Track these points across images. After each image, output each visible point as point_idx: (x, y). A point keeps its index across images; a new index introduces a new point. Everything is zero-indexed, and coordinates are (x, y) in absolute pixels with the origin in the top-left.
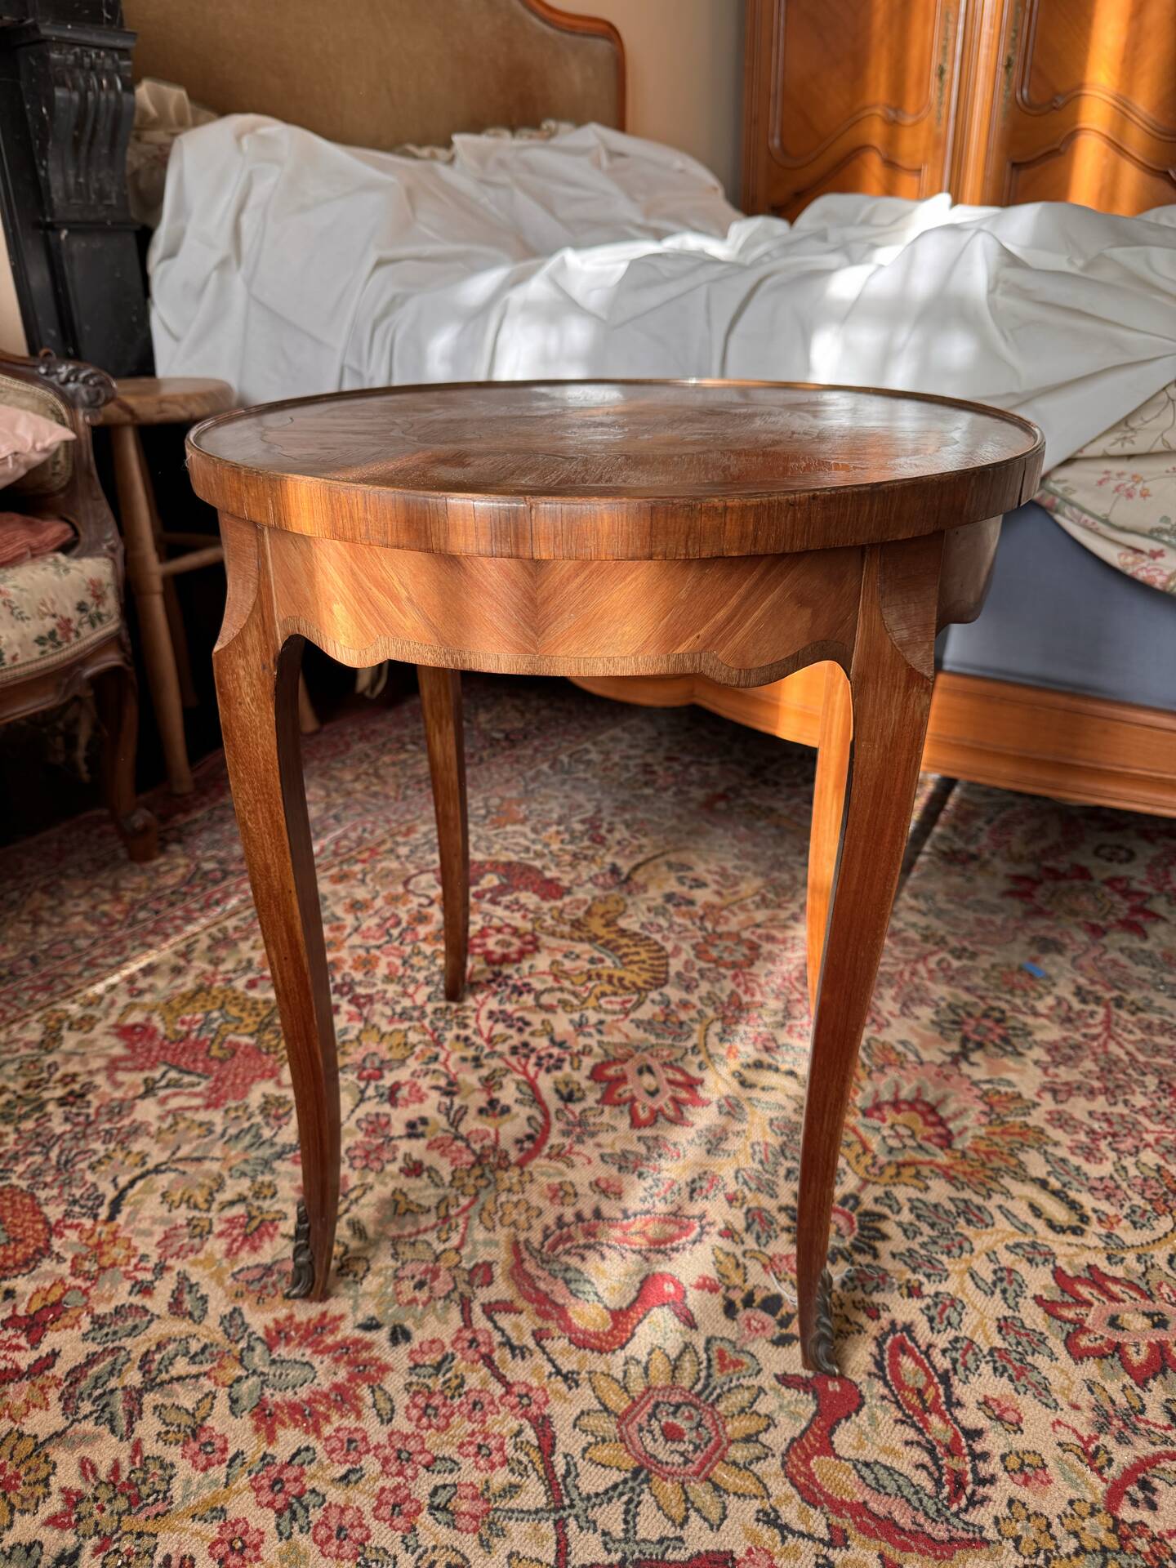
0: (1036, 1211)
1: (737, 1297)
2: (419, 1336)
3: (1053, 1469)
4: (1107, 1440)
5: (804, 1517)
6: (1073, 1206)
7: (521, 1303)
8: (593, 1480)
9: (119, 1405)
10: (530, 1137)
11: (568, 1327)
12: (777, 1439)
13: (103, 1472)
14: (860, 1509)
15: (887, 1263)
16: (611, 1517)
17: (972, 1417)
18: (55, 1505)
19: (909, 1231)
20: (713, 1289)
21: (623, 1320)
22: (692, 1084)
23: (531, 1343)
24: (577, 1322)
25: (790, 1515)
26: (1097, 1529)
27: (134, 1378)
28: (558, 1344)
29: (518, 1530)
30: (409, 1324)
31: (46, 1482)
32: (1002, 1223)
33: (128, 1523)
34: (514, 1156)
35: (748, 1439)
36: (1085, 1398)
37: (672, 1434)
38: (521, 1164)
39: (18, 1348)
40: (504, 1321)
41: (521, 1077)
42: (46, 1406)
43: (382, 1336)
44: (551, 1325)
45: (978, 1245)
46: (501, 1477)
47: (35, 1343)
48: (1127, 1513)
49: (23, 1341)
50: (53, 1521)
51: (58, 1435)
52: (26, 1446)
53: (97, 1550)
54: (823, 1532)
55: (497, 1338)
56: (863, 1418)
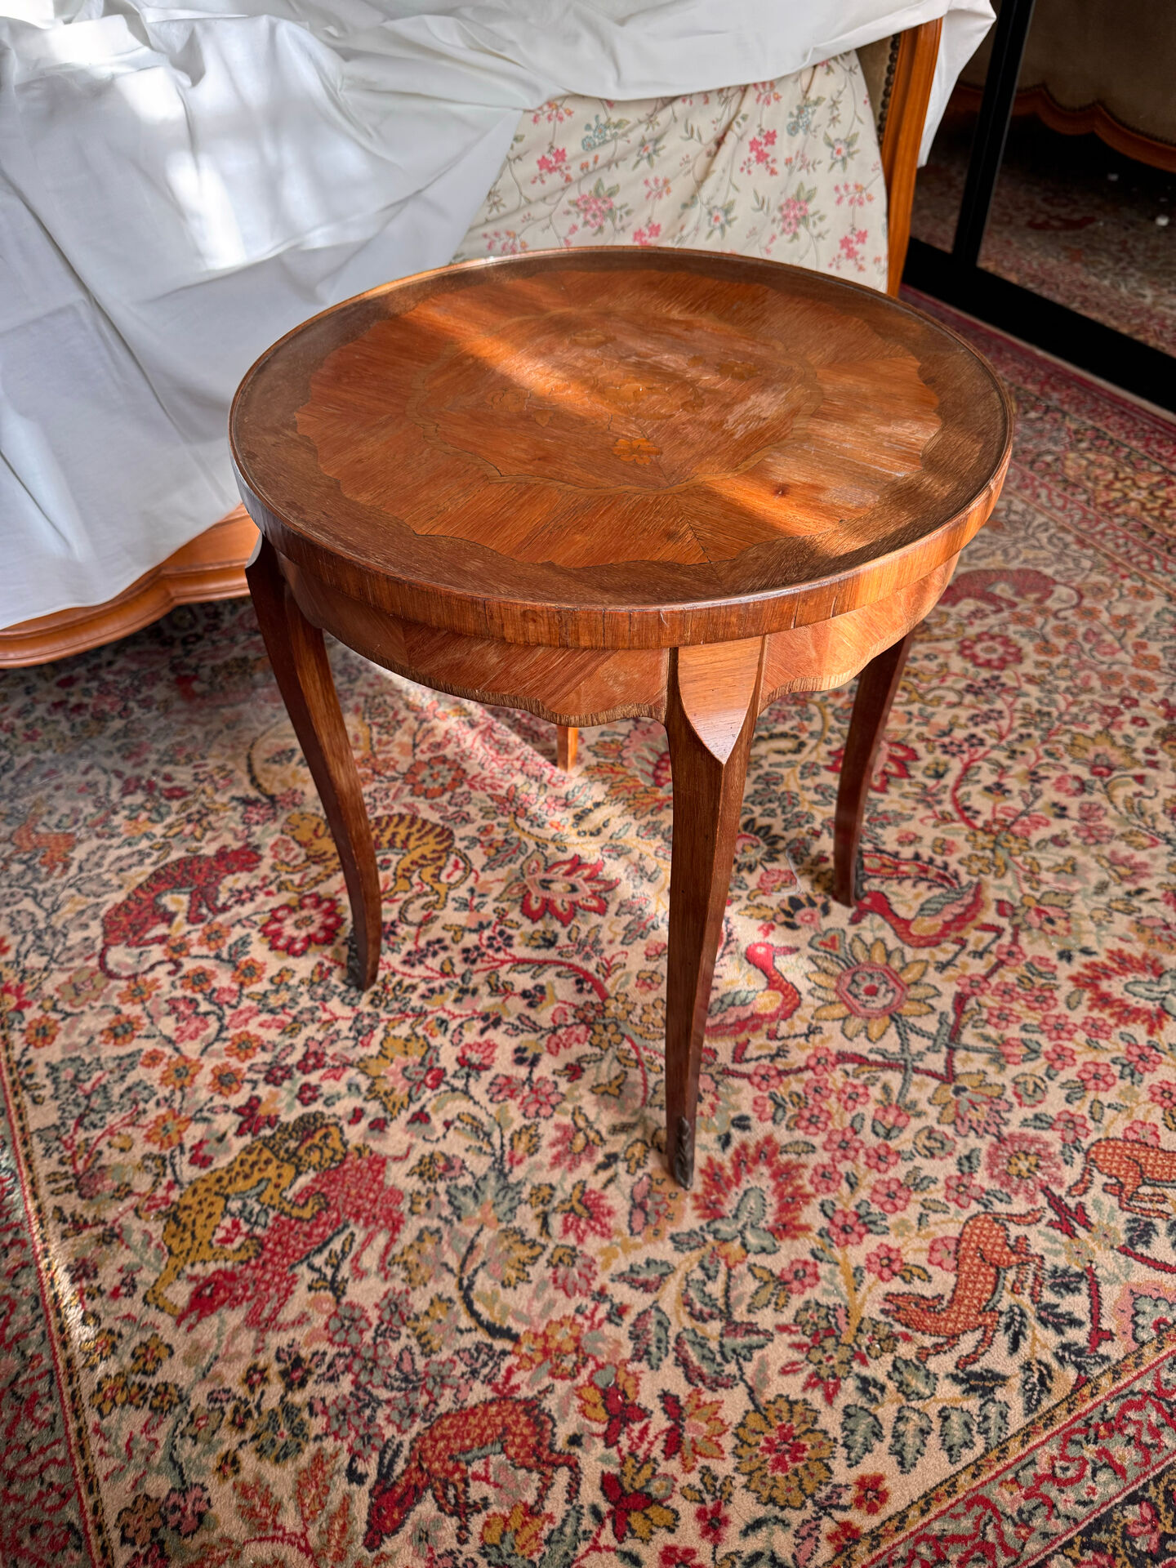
0: (780, 752)
1: (782, 918)
2: (747, 1109)
3: (949, 838)
4: (938, 808)
5: (945, 951)
6: (784, 735)
7: (742, 1038)
8: (891, 1043)
9: (740, 1341)
10: (578, 982)
11: (772, 1018)
12: (893, 942)
13: (797, 1356)
14: (947, 925)
15: (792, 834)
16: (917, 1044)
17: (907, 852)
18: (816, 1397)
19: (771, 813)
20: (772, 928)
21: (775, 982)
22: (577, 863)
23: (775, 1044)
24: (771, 1010)
25: (943, 957)
26: (982, 839)
27: (715, 1327)
28: (784, 1028)
29: (913, 1094)
30: (733, 1114)
31: (792, 1404)
32: (784, 771)
33: (847, 1338)
34: (594, 998)
35: (889, 955)
36: (910, 803)
37: (872, 991)
38: (605, 996)
39: (644, 1431)
40: (751, 1052)
41: (507, 967)
42: (719, 1403)
43: (737, 1136)
44: (765, 1027)
45: (794, 788)
46: (876, 1092)
47: (643, 1414)
48: (979, 823)
49: (637, 1427)
50: (829, 1398)
51: (751, 1392)
52: (754, 1421)
53: (864, 1362)
54: (956, 948)
55: (766, 1062)
56: (893, 899)
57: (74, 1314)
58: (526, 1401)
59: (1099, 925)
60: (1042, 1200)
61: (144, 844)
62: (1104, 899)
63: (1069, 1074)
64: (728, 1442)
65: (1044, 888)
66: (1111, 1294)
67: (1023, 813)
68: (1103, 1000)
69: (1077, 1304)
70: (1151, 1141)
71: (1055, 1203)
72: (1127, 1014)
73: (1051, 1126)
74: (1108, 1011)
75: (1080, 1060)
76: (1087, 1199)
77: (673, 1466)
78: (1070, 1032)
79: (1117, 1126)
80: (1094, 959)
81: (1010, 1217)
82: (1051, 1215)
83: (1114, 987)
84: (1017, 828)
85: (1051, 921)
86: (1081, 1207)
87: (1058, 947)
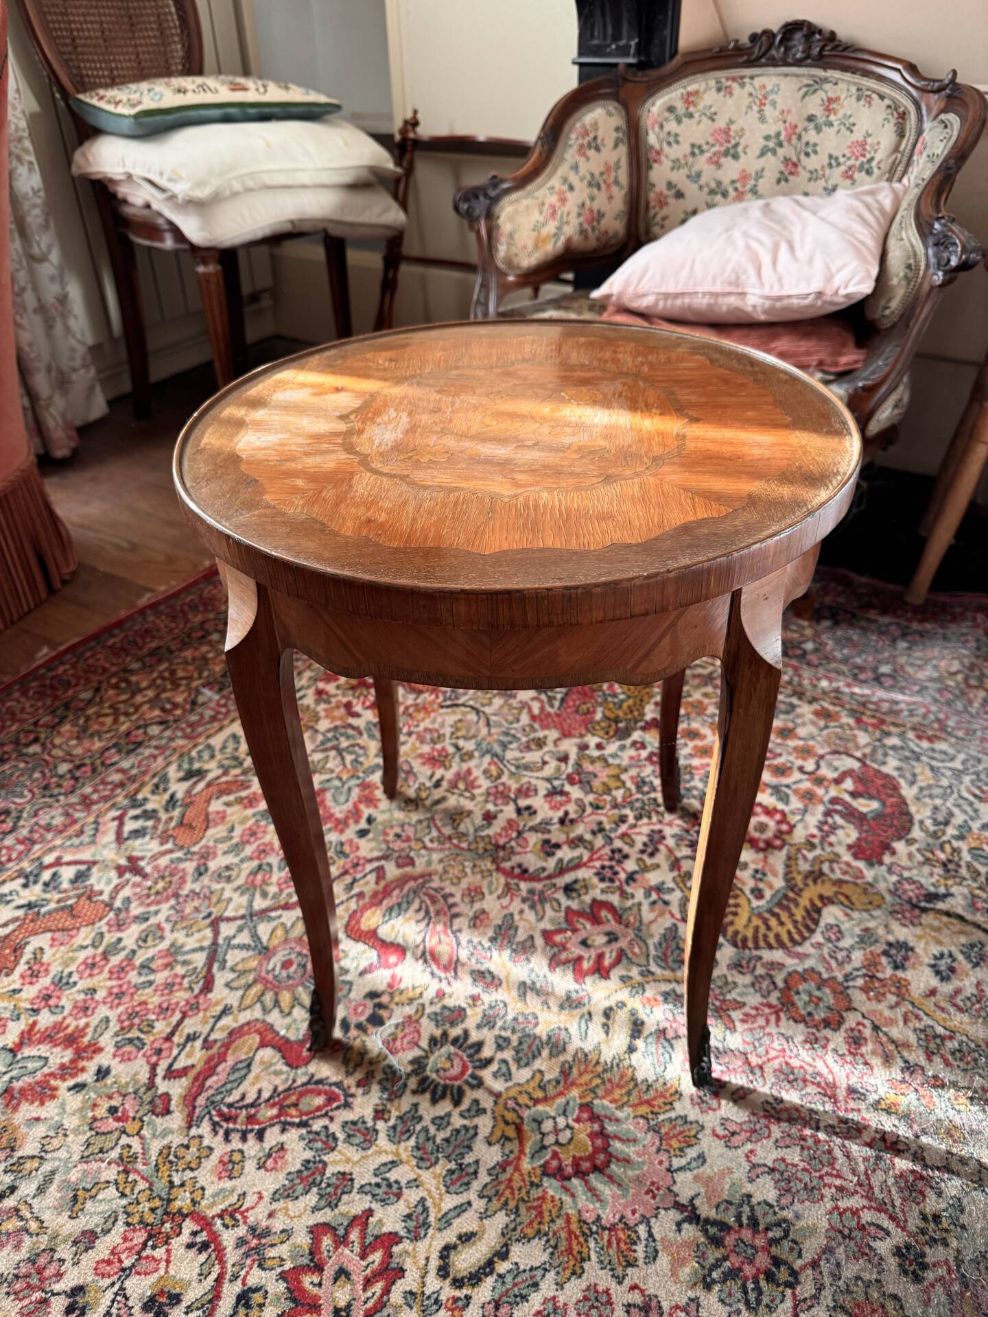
1: (385, 999)
2: (362, 843)
3: (228, 1184)
4: (242, 1231)
5: (222, 1029)
7: (383, 883)
8: (264, 930)
9: (329, 745)
10: (526, 871)
11: (365, 908)
12: (274, 1018)
14: (222, 1058)
15: (406, 1102)
16: (244, 938)
17: (273, 1137)
19: (441, 1122)
20: (390, 986)
21: (370, 937)
23: (356, 890)
24: (369, 913)
25: (227, 1021)
26: (182, 1201)
27: (344, 744)
28: (353, 905)
29: (244, 900)
30: (371, 836)
34: (507, 865)
35: (277, 1003)
36: (278, 1225)
37: (286, 965)
38: (498, 869)
40: (372, 878)
41: (585, 858)
43: (363, 825)
44: (367, 899)
45: (426, 1176)
46: (273, 889)
48: (189, 1226)
54: (212, 1037)
55: (358, 876)
56: (281, 1066)
59: (60, 1126)
60: (148, 870)
62: (47, 1167)
63: (115, 960)
64: (322, 714)
65: (114, 1154)
66: (110, 837)
67: (126, 1272)
68: (71, 1040)
69: (130, 826)
70: (58, 935)
71: (138, 871)
72: (49, 1037)
73: (136, 918)
74: (70, 1030)
75: (105, 974)
76: (116, 881)
77: (345, 700)
78: (110, 994)
79: (84, 936)
80: (71, 1083)
81: (171, 851)
82: (142, 863)
83: (60, 1056)
84: (140, 1237)
85: (113, 1110)
86: (121, 875)
87: (109, 1081)
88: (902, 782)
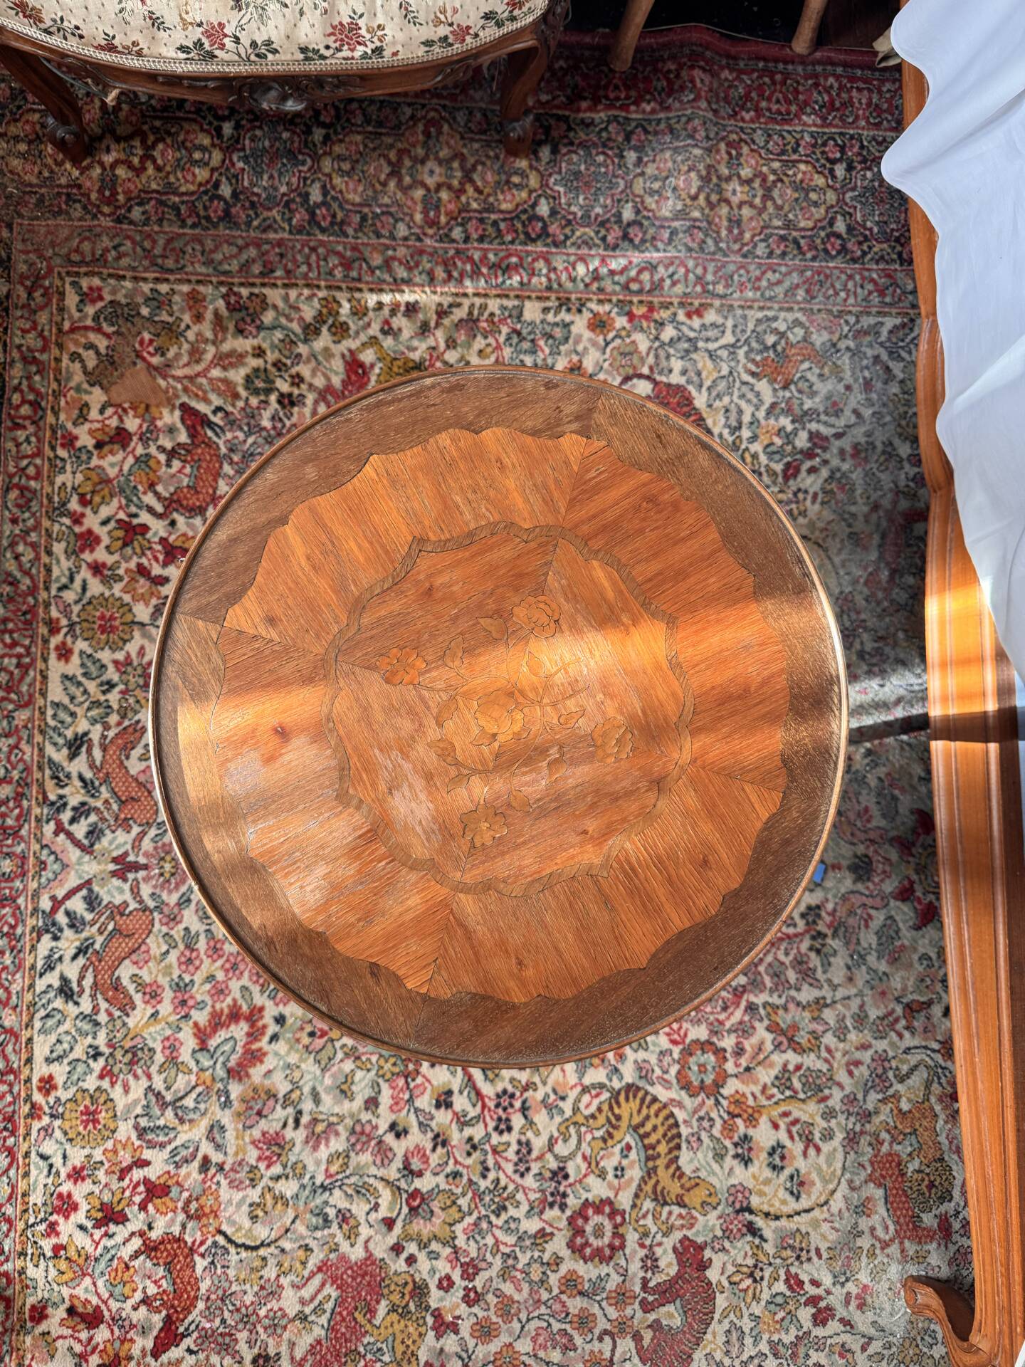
13: (146, 659)
18: (120, 656)
31: (125, 641)
33: (138, 692)
39: (156, 559)
42: (147, 605)
47: (165, 564)
49: (161, 557)
50: (116, 662)
51: (143, 625)
52: (128, 618)
53: (121, 692)
57: (386, 298)
58: (206, 509)
59: (288, 1066)
60: (142, 860)
61: (746, 433)
62: (306, 1090)
63: (202, 945)
64: (127, 598)
65: (340, 1055)
66: (74, 854)
67: (411, 1100)
68: (235, 1015)
69: (80, 830)
70: (134, 957)
71: (136, 867)
72: (217, 1022)
73: (179, 904)
74: (226, 1011)
75: (207, 962)
76: (127, 887)
77: (132, 565)
78: (227, 971)
79: (155, 945)
80: (266, 1038)
81: (144, 833)
82: (131, 858)
83: (239, 1031)
84: (401, 1082)
85: (312, 1034)
86: (125, 880)
87: (290, 1021)
88: (690, 388)
